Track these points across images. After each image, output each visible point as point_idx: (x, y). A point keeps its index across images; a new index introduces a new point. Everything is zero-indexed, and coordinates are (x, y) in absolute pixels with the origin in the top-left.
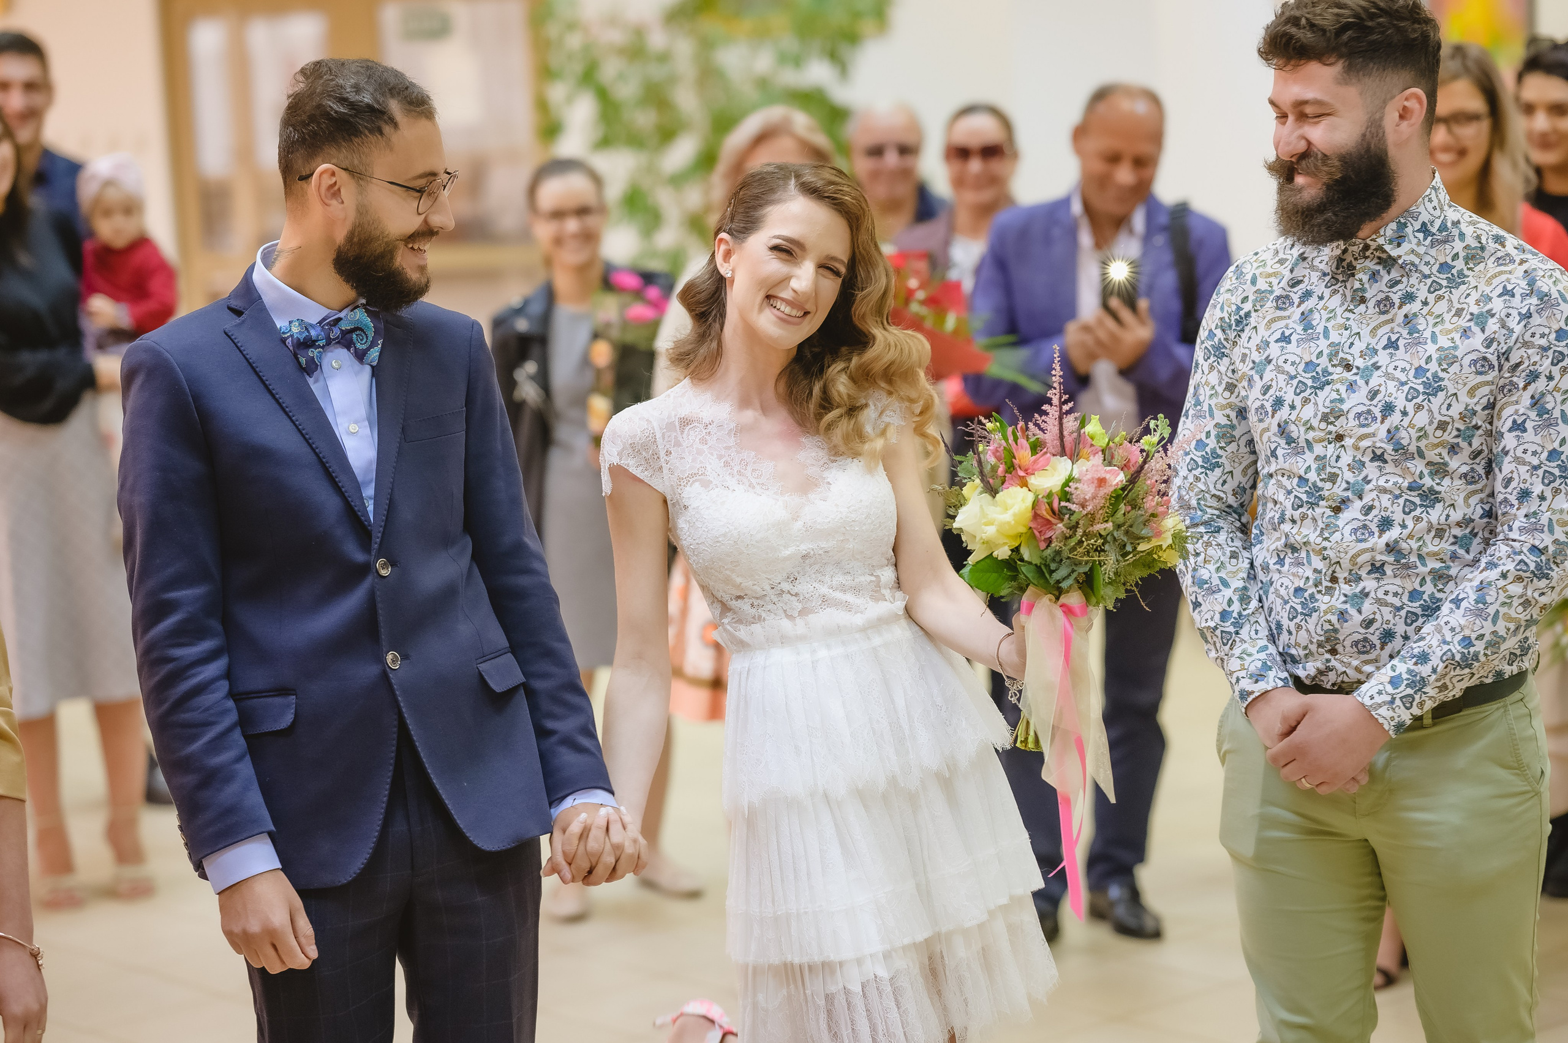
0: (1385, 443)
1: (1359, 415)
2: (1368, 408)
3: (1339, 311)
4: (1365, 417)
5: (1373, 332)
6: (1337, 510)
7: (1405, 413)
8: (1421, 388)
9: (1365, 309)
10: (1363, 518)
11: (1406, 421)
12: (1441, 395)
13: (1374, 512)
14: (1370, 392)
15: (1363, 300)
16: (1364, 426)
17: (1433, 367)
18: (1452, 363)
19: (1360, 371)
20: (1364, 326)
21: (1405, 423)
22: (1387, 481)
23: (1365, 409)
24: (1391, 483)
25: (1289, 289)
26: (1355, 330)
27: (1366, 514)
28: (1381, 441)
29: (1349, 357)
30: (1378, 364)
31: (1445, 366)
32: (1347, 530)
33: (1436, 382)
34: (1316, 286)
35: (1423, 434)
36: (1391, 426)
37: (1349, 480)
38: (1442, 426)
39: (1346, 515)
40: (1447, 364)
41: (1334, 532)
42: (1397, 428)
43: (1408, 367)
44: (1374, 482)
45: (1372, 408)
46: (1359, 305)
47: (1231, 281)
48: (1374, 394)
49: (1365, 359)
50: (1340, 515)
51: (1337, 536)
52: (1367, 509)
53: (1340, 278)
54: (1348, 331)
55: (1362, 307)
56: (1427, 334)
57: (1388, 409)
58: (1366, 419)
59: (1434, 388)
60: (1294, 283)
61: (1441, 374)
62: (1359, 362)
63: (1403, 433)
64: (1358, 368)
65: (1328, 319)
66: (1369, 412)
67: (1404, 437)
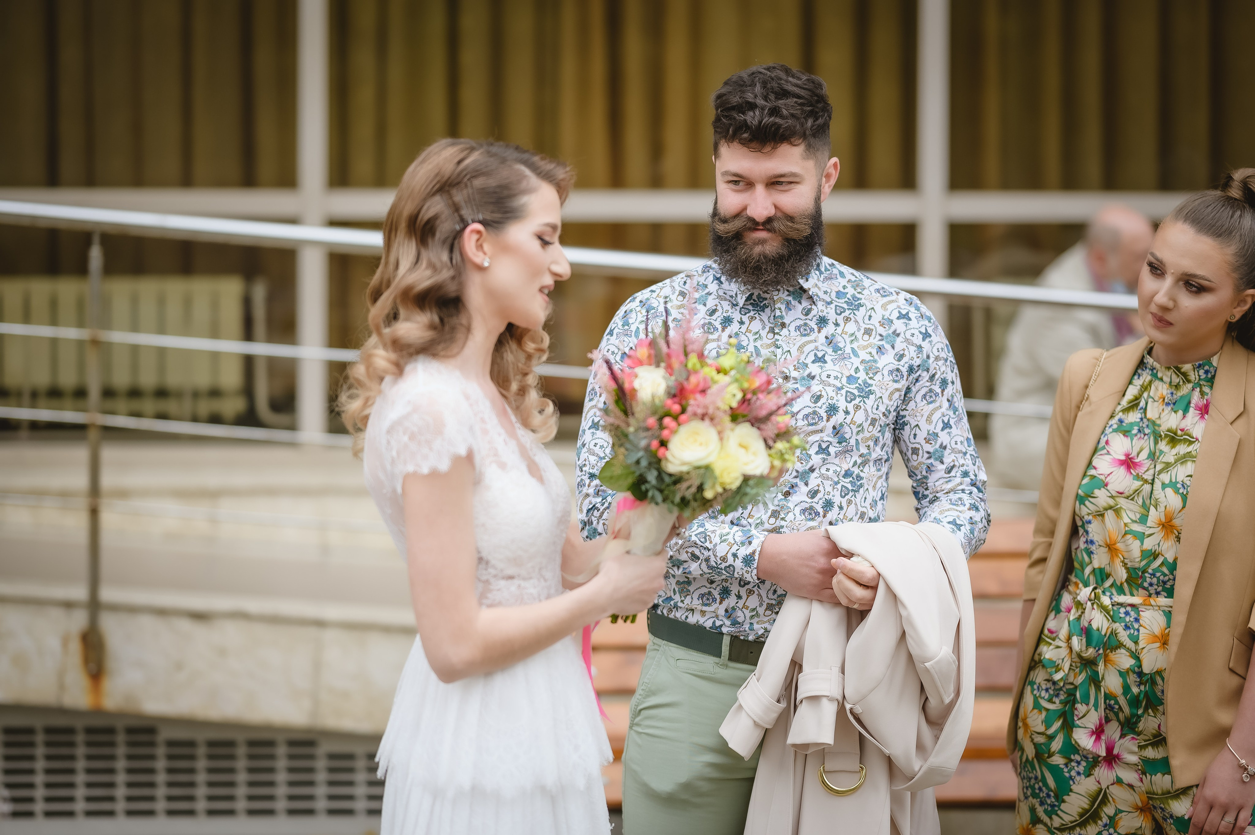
0: (831, 437)
1: (806, 416)
2: (814, 409)
3: (763, 333)
4: (812, 417)
5: (801, 348)
6: (787, 494)
7: (847, 412)
8: (856, 392)
9: (788, 333)
10: (809, 500)
11: (849, 418)
12: (872, 397)
13: (820, 495)
14: (812, 397)
15: (783, 325)
16: (812, 424)
17: (862, 375)
18: (876, 373)
19: (798, 381)
20: (791, 346)
21: (848, 420)
22: (828, 470)
23: (810, 410)
24: (831, 472)
25: (709, 318)
26: (786, 349)
27: (812, 497)
28: (828, 436)
29: (786, 371)
30: (813, 374)
31: (871, 375)
32: (797, 510)
33: (867, 387)
34: (732, 313)
35: (861, 429)
36: (836, 423)
37: (798, 470)
38: (873, 422)
39: (794, 499)
40: (873, 374)
41: (788, 513)
42: (841, 425)
43: (840, 375)
44: (817, 471)
45: (817, 409)
46: (782, 329)
47: (641, 313)
48: (817, 398)
49: (799, 371)
50: (790, 498)
51: (790, 516)
52: (813, 494)
53: (750, 307)
54: (780, 350)
55: (785, 332)
56: (848, 350)
57: (832, 410)
58: (813, 419)
59: (866, 392)
60: (713, 312)
61: (870, 381)
62: (794, 374)
63: (847, 429)
64: (795, 379)
65: (755, 340)
66: (815, 413)
67: (847, 431)
